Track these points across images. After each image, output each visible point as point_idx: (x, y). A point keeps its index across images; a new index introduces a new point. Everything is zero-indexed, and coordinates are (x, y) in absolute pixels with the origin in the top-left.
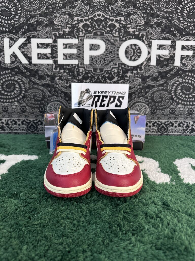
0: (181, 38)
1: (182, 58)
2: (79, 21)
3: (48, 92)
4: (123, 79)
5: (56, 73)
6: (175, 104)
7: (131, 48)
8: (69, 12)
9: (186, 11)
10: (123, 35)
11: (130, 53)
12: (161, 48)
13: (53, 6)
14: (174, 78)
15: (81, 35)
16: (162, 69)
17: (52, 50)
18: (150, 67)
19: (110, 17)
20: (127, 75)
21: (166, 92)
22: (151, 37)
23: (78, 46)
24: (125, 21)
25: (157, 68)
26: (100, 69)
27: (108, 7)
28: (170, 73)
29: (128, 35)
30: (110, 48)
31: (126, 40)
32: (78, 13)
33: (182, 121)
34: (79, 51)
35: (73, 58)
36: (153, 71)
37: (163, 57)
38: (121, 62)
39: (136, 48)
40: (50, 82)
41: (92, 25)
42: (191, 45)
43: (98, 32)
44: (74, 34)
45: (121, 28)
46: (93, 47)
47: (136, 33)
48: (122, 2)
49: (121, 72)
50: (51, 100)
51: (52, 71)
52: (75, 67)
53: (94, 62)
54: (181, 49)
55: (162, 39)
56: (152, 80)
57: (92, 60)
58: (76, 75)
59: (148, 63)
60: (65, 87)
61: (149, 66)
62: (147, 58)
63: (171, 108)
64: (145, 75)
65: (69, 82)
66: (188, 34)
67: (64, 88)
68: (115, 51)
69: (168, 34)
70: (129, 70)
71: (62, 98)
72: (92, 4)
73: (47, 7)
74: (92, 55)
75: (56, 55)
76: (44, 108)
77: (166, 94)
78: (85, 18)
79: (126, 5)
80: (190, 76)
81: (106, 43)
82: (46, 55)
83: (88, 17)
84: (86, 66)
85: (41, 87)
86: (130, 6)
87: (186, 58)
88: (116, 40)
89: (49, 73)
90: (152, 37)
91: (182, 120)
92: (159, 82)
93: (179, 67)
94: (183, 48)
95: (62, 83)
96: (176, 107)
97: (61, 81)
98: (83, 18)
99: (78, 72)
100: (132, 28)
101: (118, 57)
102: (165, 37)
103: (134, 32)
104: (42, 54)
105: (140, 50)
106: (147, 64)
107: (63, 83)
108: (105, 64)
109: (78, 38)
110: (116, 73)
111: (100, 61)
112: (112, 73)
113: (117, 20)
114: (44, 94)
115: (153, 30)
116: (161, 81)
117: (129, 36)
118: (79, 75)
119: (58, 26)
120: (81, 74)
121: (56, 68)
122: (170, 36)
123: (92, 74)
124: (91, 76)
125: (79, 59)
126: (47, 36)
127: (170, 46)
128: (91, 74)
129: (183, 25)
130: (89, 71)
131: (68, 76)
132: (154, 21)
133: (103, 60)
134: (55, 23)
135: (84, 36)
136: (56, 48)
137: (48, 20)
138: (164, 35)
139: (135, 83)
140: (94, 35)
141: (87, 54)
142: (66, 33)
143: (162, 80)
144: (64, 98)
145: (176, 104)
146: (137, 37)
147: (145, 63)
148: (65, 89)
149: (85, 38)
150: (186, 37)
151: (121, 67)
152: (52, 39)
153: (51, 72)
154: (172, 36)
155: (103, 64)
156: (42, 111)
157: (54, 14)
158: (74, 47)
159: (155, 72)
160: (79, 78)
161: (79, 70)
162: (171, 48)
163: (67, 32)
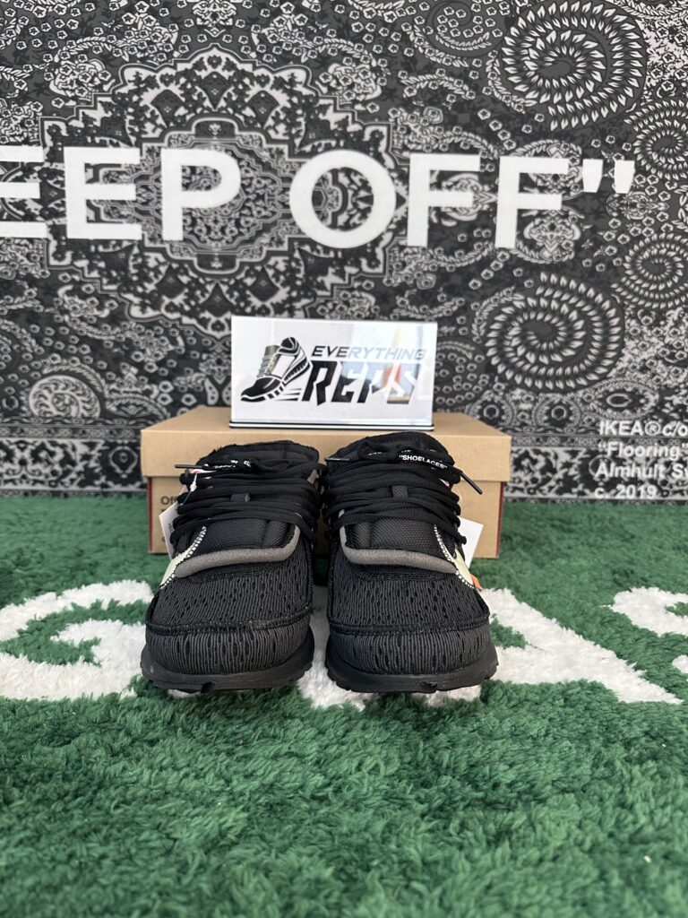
0: (517, 147)
1: (523, 219)
2: (142, 82)
3: (33, 342)
4: (309, 294)
5: (62, 271)
6: (499, 387)
7: (335, 181)
8: (104, 48)
9: (533, 53)
10: (302, 134)
11: (330, 201)
12: (444, 184)
13: (46, 28)
14: (493, 294)
15: (150, 135)
16: (451, 258)
17: (44, 187)
18: (406, 254)
19: (255, 68)
20: (322, 282)
21: (465, 343)
22: (406, 142)
23: (139, 173)
24: (311, 82)
25: (432, 257)
26: (222, 258)
27: (248, 32)
28: (478, 276)
29: (322, 135)
30: (259, 182)
31: (314, 153)
32: (139, 55)
33: (529, 449)
34: (143, 190)
35: (121, 216)
36: (416, 267)
37: (454, 215)
38: (300, 232)
39: (352, 182)
40: (38, 302)
41: (189, 99)
42: (553, 173)
43: (212, 123)
44: (124, 127)
45: (295, 110)
46: (195, 178)
47: (352, 128)
48: (299, 17)
49: (302, 269)
50: (42, 368)
51: (45, 262)
52: (129, 249)
53: (200, 231)
54: (517, 187)
55: (448, 152)
56: (415, 301)
57: (194, 223)
58: (135, 278)
59: (396, 238)
60: (95, 320)
61: (402, 248)
62: (395, 220)
63: (485, 403)
64: (389, 281)
65: (107, 304)
66: (542, 133)
67: (89, 324)
68: (276, 193)
69: (469, 131)
70: (328, 263)
71: (82, 361)
72: (189, 23)
73: (25, 29)
74: (193, 207)
75: (57, 205)
76: (17, 398)
77: (468, 351)
78: (163, 72)
79: (311, 28)
80: (555, 287)
81: (243, 163)
82: (21, 205)
83: (174, 67)
84: (171, 246)
85: (6, 322)
86: (327, 28)
87: (537, 221)
88: (280, 152)
89: (36, 272)
90: (410, 142)
91: (527, 445)
92: (440, 308)
93: (514, 252)
94: (526, 182)
95: (81, 305)
96: (504, 398)
97: (80, 302)
98: (157, 72)
99: (142, 267)
100: (335, 110)
101: (289, 216)
102: (459, 143)
103: (344, 123)
104: (7, 201)
105: (369, 189)
106: (393, 243)
107: (85, 306)
108: (240, 239)
109: (138, 145)
110: (284, 273)
111: (223, 230)
112: (267, 275)
113: (281, 78)
114: (15, 347)
115: (412, 118)
116: (447, 304)
117: (326, 138)
118: (144, 278)
119: (66, 99)
120: (152, 274)
121: (59, 254)
122: (476, 140)
123: (195, 276)
124: (189, 283)
125: (144, 218)
126: (25, 134)
127: (476, 177)
128: (191, 274)
129: (522, 100)
130: (181, 262)
131: (105, 281)
132: (414, 84)
133: (231, 226)
134: (52, 87)
135: (160, 139)
136: (60, 179)
137: (25, 79)
138: (455, 135)
139: (352, 312)
140: (197, 135)
141: (175, 202)
142: (95, 126)
143: (449, 300)
144: (91, 361)
145: (503, 387)
146: (356, 143)
147: (388, 237)
148: (95, 330)
149: (166, 144)
150: (534, 144)
151: (301, 252)
152: (45, 146)
153: (42, 266)
154: (485, 142)
155: (234, 238)
156: (11, 409)
157: (48, 58)
158: (127, 177)
159: (425, 272)
160: (144, 288)
161: (144, 258)
162: (482, 182)
163: (98, 124)
